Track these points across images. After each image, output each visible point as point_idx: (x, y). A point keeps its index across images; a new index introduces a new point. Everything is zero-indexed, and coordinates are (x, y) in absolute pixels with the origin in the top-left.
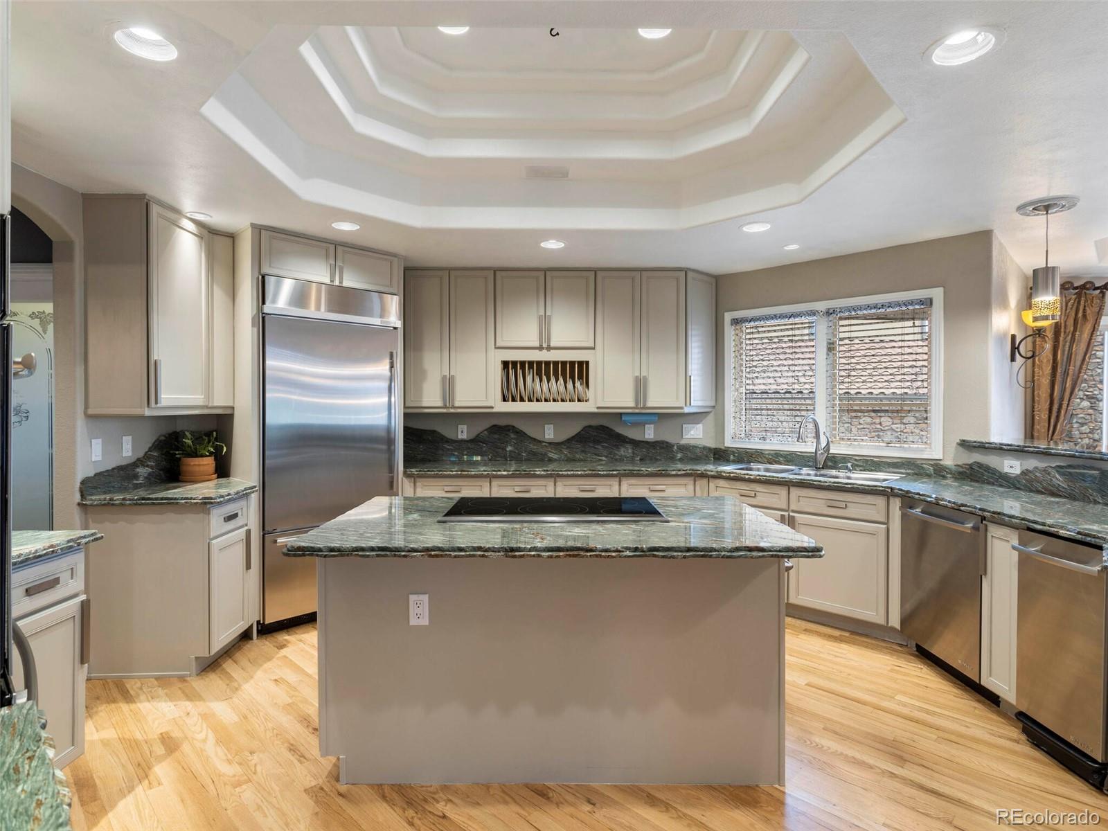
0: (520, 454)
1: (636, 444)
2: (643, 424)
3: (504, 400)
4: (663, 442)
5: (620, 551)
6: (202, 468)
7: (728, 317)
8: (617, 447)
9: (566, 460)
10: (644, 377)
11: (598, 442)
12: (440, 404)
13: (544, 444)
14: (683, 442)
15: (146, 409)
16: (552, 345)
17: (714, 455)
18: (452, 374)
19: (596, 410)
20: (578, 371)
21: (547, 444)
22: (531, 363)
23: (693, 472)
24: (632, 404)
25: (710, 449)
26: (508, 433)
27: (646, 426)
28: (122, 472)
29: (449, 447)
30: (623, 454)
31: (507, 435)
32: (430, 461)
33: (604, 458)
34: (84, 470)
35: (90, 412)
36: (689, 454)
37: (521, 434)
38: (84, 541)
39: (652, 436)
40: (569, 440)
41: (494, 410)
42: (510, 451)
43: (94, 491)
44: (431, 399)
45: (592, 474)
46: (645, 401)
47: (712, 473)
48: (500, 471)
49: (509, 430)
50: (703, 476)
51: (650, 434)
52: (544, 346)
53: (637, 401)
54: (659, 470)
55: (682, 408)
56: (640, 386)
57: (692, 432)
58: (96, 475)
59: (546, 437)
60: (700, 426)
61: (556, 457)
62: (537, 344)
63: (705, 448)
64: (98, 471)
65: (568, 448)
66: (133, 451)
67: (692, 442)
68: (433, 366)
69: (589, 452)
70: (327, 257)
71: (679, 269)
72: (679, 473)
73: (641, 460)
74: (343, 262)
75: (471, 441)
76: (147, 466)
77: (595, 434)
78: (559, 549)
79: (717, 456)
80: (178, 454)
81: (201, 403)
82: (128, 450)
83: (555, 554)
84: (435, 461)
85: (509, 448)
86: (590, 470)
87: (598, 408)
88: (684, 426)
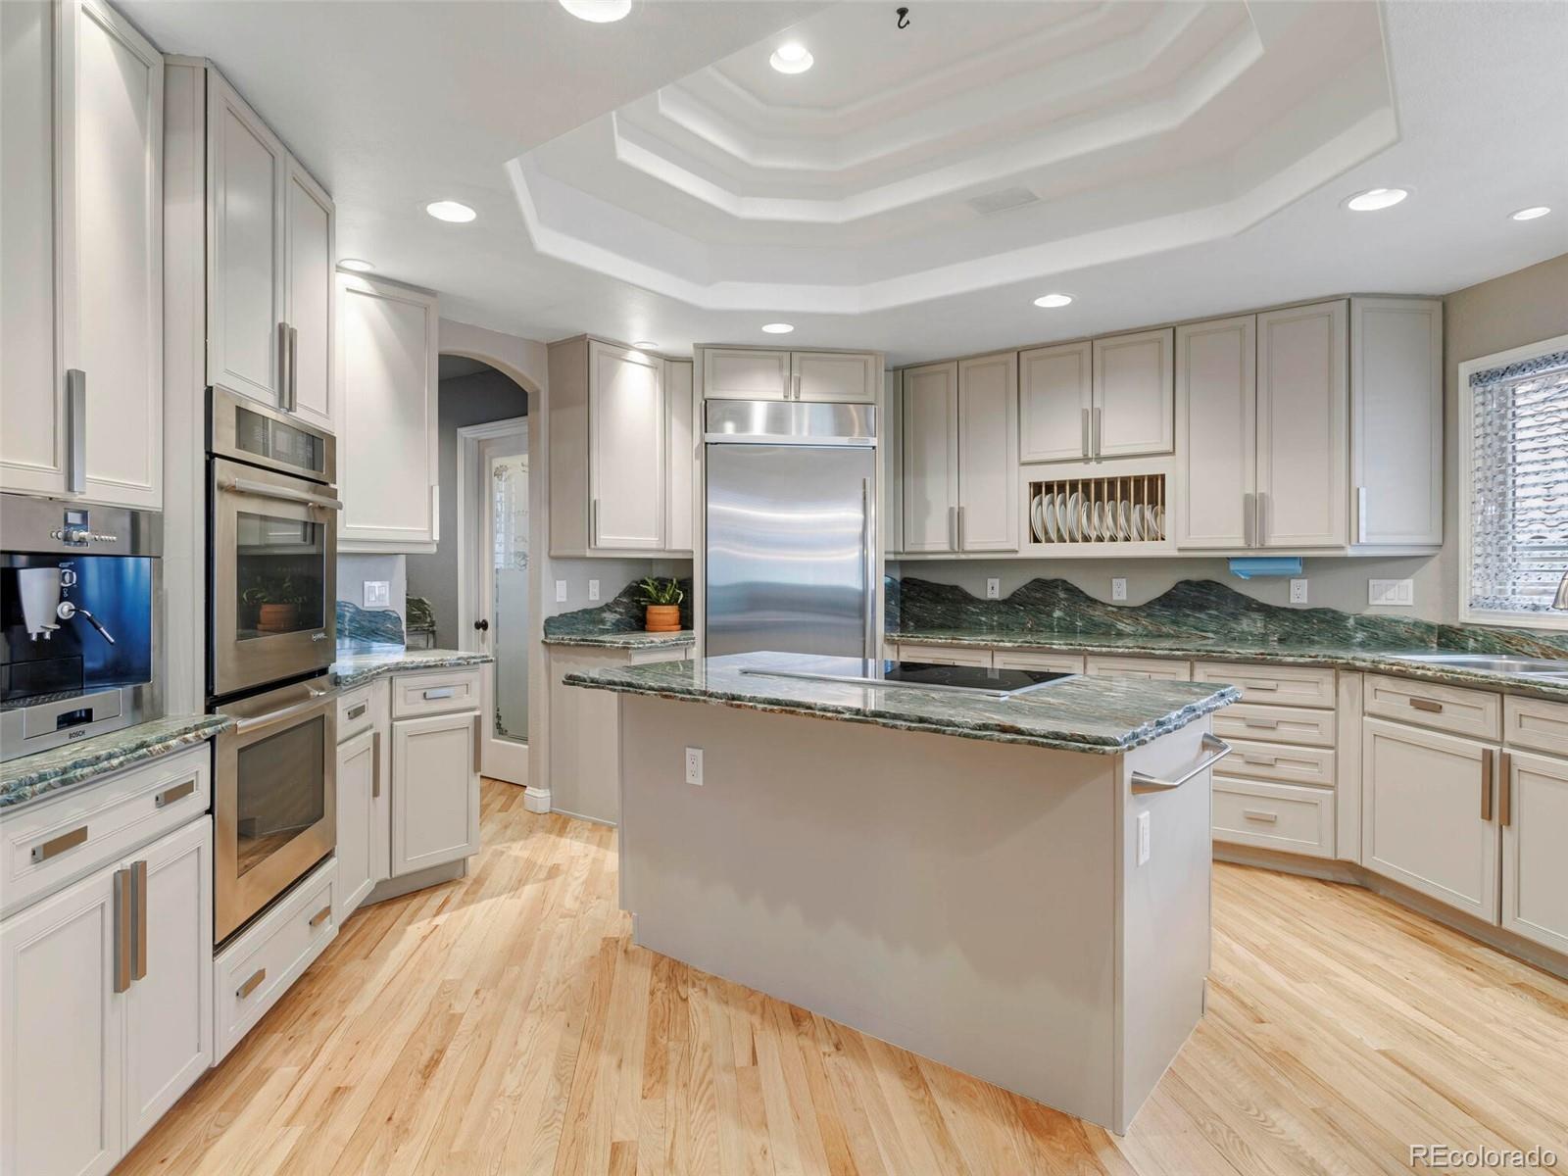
0: (1072, 623)
1: (1269, 612)
2: (1285, 578)
3: (1036, 540)
4: (1325, 611)
5: (839, 712)
6: (661, 617)
7: (1465, 370)
8: (1235, 617)
9: (1146, 636)
10: (1262, 494)
11: (1201, 608)
12: (946, 547)
13: (1110, 608)
14: (1368, 612)
15: (588, 550)
16: (1104, 452)
17: (1439, 638)
18: (961, 505)
19: (1176, 554)
20: (1148, 491)
21: (1115, 609)
22: (1074, 485)
23: (1330, 660)
24: (1241, 543)
25: (1429, 628)
26: (1056, 590)
27: (1292, 581)
28: (587, 616)
29: (974, 610)
30: (1246, 629)
31: (1053, 593)
32: (950, 628)
33: (1211, 635)
34: (549, 610)
35: (553, 553)
36: (1381, 634)
37: (1074, 592)
38: (473, 661)
39: (1304, 600)
40: (1150, 604)
41: (1020, 555)
42: (1059, 618)
43: (557, 631)
44: (934, 541)
45: (1139, 653)
46: (1263, 538)
47: (1364, 664)
48: (1003, 641)
49: (1057, 587)
50: (1351, 669)
51: (1299, 595)
52: (1090, 456)
53: (1247, 535)
54: (1262, 654)
55: (1342, 548)
56: (1255, 510)
57: (1390, 594)
58: (561, 615)
59: (1114, 598)
60: (1409, 583)
61: (1129, 629)
62: (1079, 454)
63: (1416, 624)
64: (563, 613)
65: (1149, 615)
66: (601, 594)
67: (1391, 614)
68: (938, 495)
69: (1185, 624)
70: (781, 367)
71: (1336, 298)
72: (1301, 660)
73: (1281, 641)
74: (801, 370)
75: (1005, 602)
76: (616, 612)
77: (1196, 594)
78: (777, 702)
79: (1443, 640)
80: (643, 601)
81: (654, 546)
82: (595, 593)
83: (769, 707)
84: (956, 627)
85: (1057, 614)
86: (1138, 647)
87: (1180, 550)
88: (1371, 582)
